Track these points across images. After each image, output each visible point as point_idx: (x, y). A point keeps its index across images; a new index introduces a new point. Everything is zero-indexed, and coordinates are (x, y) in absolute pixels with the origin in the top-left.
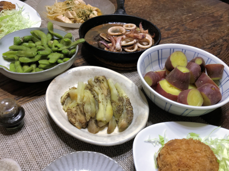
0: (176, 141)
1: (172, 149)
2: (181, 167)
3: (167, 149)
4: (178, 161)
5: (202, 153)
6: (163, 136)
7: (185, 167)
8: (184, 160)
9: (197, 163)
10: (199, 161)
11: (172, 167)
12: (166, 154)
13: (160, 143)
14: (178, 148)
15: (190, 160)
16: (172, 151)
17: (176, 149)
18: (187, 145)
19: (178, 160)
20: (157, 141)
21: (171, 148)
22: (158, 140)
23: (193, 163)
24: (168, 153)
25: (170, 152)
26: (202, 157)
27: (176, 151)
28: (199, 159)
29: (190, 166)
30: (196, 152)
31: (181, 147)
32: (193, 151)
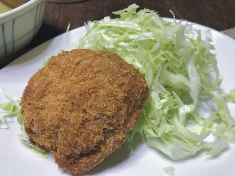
0: (32, 77)
1: (37, 96)
2: (83, 104)
3: (30, 104)
4: (67, 101)
5: (88, 57)
6: (7, 102)
7: (88, 96)
8: (76, 89)
9: (97, 74)
10: (96, 69)
11: (69, 121)
12: (38, 114)
13: (11, 116)
14: (47, 85)
15: (84, 80)
16: (41, 98)
17: (44, 91)
18: (55, 66)
19: (67, 99)
20: (5, 117)
21: (35, 96)
22: (5, 114)
23: (91, 79)
24: (38, 108)
25: (40, 104)
26: (94, 61)
27: (47, 92)
28: (94, 67)
29: (94, 88)
30: (78, 63)
31: (49, 79)
32: (72, 66)
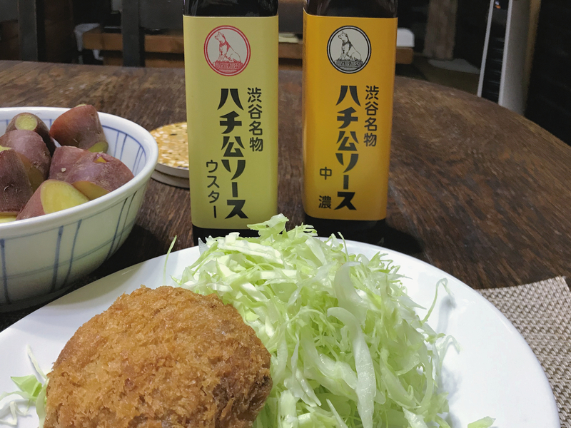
0: (80, 328)
1: (78, 361)
2: (142, 385)
3: (63, 375)
4: (120, 376)
5: (175, 302)
7: (154, 371)
8: (138, 357)
9: (180, 335)
10: (180, 325)
11: (114, 414)
12: (71, 393)
14: (98, 343)
15: (156, 342)
16: (83, 366)
17: (91, 354)
18: (119, 312)
19: (120, 371)
20: (18, 403)
21: (74, 360)
23: (168, 341)
24: (74, 384)
25: (79, 376)
26: (182, 310)
27: (96, 356)
28: (178, 321)
29: (168, 358)
30: (158, 311)
31: (105, 333)
32: (146, 315)
